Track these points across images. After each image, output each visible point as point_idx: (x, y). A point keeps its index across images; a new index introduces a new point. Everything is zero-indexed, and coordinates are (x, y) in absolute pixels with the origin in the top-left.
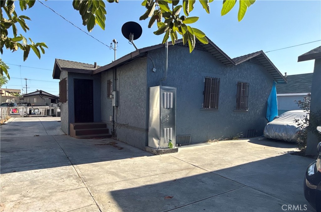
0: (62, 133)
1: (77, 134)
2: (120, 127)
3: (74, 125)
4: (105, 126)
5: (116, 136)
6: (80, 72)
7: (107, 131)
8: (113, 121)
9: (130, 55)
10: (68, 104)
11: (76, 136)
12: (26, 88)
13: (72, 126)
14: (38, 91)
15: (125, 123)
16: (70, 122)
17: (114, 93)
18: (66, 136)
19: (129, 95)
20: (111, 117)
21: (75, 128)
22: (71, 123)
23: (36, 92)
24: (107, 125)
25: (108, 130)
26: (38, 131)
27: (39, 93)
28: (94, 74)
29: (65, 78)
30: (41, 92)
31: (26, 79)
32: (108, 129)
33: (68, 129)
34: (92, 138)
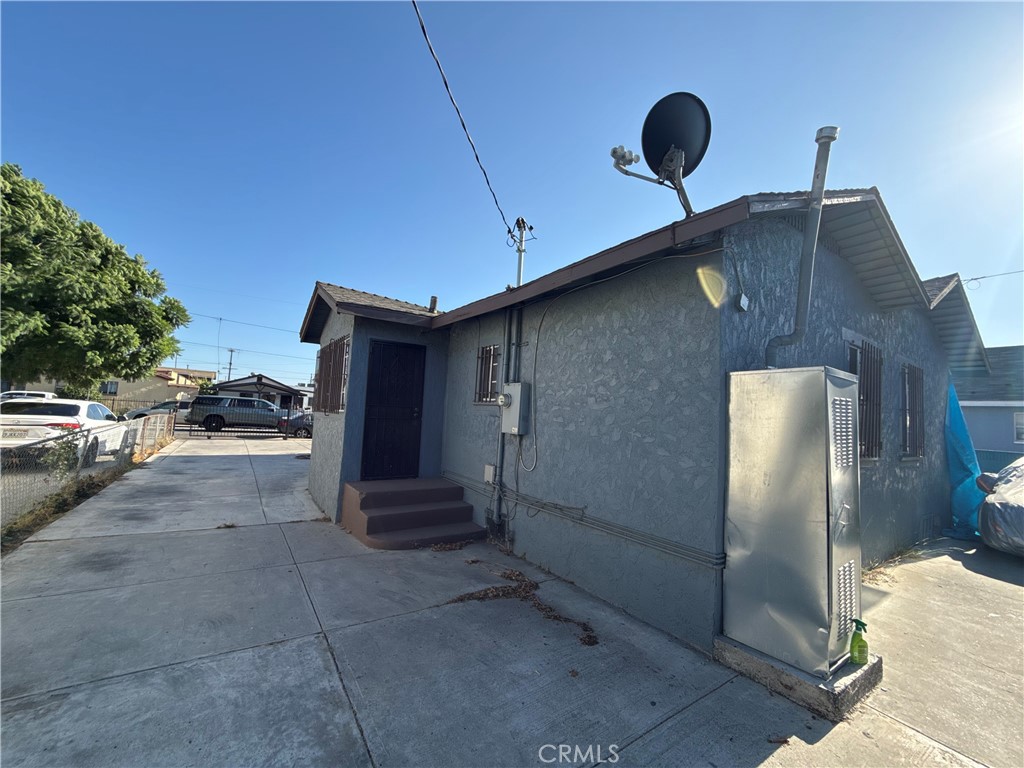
0: (312, 513)
1: (373, 528)
2: (532, 512)
3: (361, 493)
4: (458, 493)
5: (512, 541)
6: (394, 320)
7: (468, 513)
8: (501, 484)
9: (669, 232)
10: (346, 419)
11: (368, 538)
12: (230, 369)
13: (354, 494)
14: (253, 376)
15: (561, 503)
16: (345, 478)
17: (515, 390)
18: (325, 525)
19: (593, 399)
20: (492, 468)
21: (365, 505)
22: (348, 482)
23: (249, 377)
24: (468, 493)
25: (471, 509)
26: (237, 499)
27: (255, 380)
28: (434, 327)
29: (343, 338)
30: (260, 377)
31: (232, 351)
32: (472, 507)
33: (336, 503)
34: (423, 545)
